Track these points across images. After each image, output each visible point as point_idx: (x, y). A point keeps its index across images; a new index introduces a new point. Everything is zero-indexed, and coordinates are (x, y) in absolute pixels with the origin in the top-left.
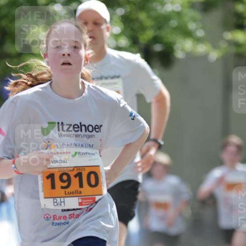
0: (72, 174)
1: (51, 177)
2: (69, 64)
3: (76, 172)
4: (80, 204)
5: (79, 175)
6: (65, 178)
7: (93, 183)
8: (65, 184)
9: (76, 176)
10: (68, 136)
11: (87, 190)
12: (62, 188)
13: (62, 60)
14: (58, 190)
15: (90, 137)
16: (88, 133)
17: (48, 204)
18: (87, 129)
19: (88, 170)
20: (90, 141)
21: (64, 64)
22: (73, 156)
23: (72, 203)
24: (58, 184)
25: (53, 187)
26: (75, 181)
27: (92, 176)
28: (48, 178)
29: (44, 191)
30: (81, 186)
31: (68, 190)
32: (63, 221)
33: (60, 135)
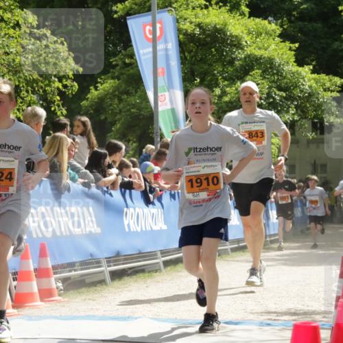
0: (203, 178)
1: (191, 181)
2: (200, 113)
3: (205, 177)
4: (208, 195)
5: (207, 179)
6: (199, 181)
7: (216, 182)
8: (199, 185)
9: (205, 179)
10: (200, 155)
11: (212, 187)
12: (198, 187)
13: (196, 111)
14: (195, 188)
15: (213, 154)
16: (212, 152)
17: (190, 196)
18: (211, 150)
19: (212, 176)
20: (214, 157)
21: (196, 113)
22: (203, 168)
23: (203, 195)
24: (195, 184)
25: (192, 187)
26: (205, 183)
27: (215, 179)
28: (189, 181)
29: (187, 189)
30: (208, 185)
31: (201, 188)
32: (199, 204)
33: (196, 155)
